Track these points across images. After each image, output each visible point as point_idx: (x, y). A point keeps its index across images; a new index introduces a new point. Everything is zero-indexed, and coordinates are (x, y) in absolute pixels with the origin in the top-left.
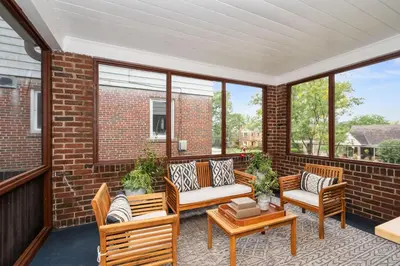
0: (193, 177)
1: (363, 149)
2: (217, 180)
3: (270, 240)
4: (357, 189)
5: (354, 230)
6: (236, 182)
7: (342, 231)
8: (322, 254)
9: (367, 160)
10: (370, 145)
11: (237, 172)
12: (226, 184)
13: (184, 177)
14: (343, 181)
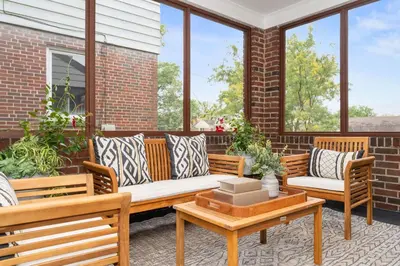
0: (140, 161)
2: (181, 167)
3: (277, 250)
4: (379, 171)
5: (384, 225)
6: (212, 172)
7: (370, 228)
8: (356, 258)
12: (196, 174)
13: (124, 159)
14: (369, 156)
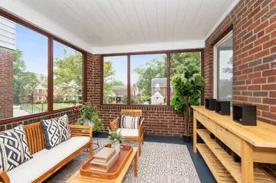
1: (117, 98)
2: (54, 140)
6: (72, 136)
9: (118, 103)
10: (119, 96)
11: (72, 126)
12: (63, 141)
